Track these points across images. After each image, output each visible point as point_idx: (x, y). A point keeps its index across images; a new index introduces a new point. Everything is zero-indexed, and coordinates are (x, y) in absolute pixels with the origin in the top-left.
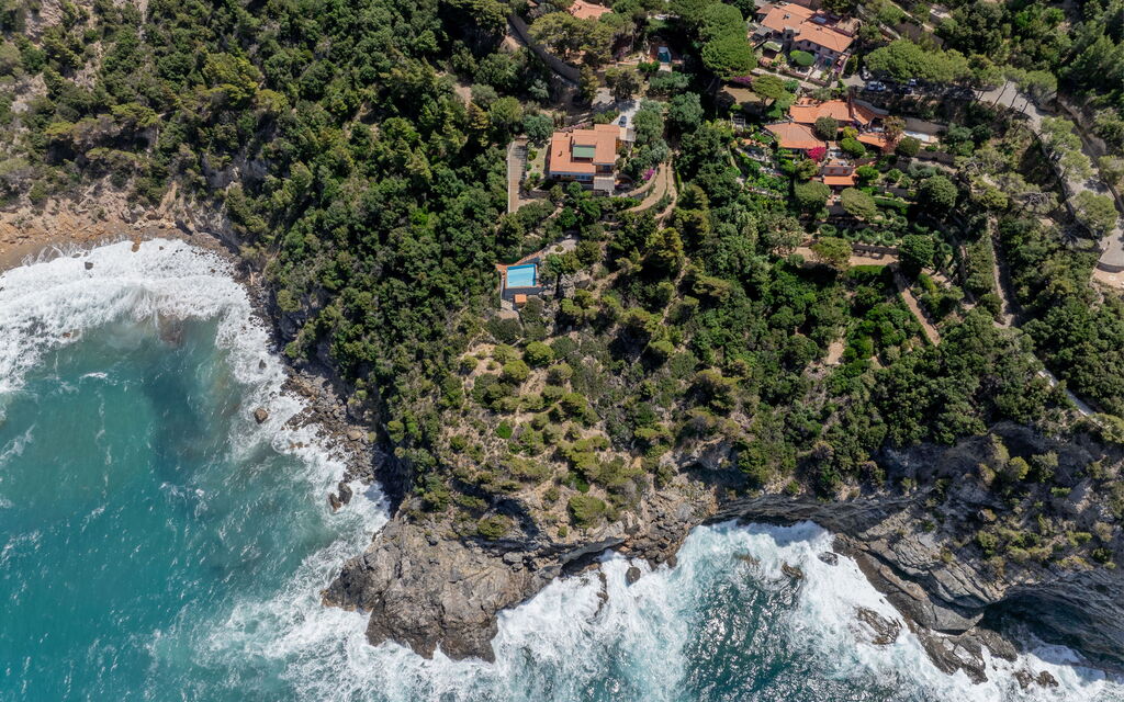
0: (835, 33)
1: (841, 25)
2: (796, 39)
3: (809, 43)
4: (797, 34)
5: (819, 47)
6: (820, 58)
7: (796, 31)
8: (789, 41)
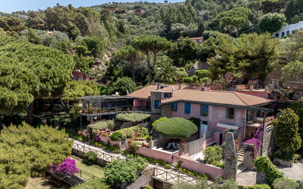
2: (165, 101)
8: (157, 112)
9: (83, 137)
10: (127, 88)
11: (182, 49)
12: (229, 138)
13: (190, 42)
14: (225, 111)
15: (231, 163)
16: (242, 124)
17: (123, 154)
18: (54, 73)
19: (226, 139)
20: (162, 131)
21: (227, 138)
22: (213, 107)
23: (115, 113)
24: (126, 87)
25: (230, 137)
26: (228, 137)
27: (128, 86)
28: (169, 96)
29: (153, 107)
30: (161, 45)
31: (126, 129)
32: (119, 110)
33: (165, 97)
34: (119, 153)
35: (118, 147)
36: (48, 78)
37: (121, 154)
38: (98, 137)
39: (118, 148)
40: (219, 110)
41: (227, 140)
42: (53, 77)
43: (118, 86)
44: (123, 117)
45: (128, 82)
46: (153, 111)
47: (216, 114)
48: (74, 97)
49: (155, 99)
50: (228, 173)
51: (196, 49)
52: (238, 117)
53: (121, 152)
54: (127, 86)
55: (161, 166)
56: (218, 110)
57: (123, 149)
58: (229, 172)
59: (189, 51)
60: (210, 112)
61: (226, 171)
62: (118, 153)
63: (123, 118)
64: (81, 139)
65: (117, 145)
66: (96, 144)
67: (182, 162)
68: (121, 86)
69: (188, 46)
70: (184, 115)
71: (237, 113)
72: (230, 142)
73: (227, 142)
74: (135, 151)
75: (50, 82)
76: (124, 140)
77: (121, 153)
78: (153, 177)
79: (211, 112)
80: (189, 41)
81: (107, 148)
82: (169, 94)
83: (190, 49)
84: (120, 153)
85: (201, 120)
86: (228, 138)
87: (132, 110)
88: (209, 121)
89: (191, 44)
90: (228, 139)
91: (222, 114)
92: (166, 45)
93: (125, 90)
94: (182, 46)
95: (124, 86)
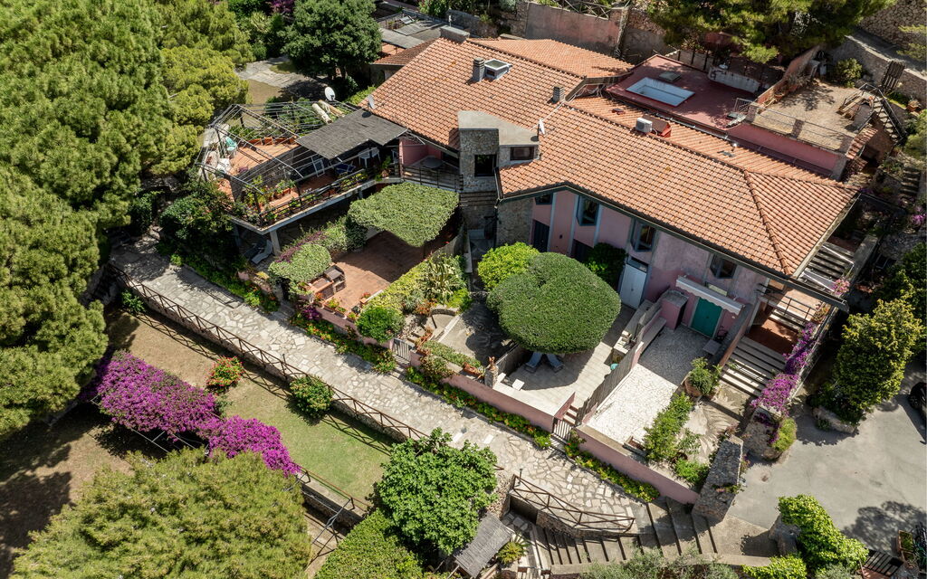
0: (744, 158)
1: (773, 115)
2: (513, 180)
3: (591, 206)
4: (523, 155)
5: (647, 231)
6: (654, 295)
7: (513, 135)
8: (482, 189)
9: (261, 294)
10: (353, 36)
16: (754, 297)
17: (403, 375)
18: (117, 150)
24: (350, 34)
28: (526, 153)
29: (469, 174)
32: (354, 184)
33: (512, 159)
34: (389, 369)
35: (387, 354)
36: (106, 178)
37: (397, 374)
38: (314, 311)
39: (386, 358)
42: (118, 164)
43: (318, 32)
44: (377, 221)
46: (467, 187)
48: (189, 153)
49: (474, 152)
52: (745, 276)
53: (398, 367)
54: (353, 29)
55: (522, 435)
57: (401, 357)
60: (660, 242)
62: (387, 372)
64: (256, 301)
65: (382, 348)
66: (312, 329)
67: (585, 441)
68: (330, 31)
70: (573, 225)
74: (440, 378)
75: (115, 187)
77: (398, 371)
78: (512, 492)
79: (667, 244)
81: (351, 350)
82: (527, 150)
84: (394, 370)
85: (628, 255)
87: (396, 174)
88: (655, 264)
93: (345, 46)
95: (339, 28)
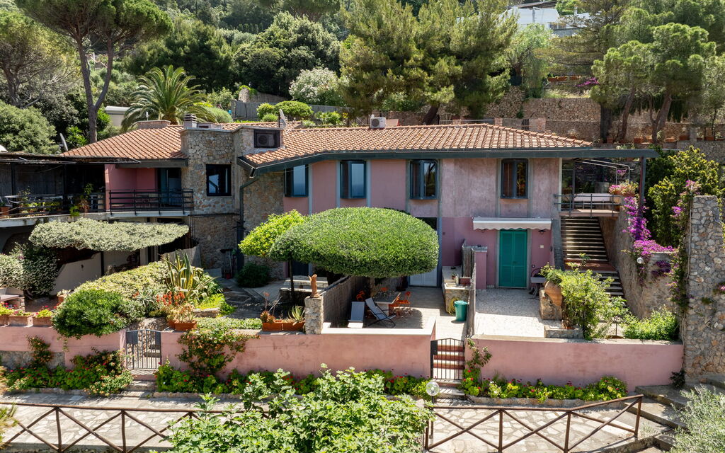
8: (216, 211)
11: (182, 54)
12: (707, 215)
13: (209, 35)
14: (494, 178)
15: (714, 312)
16: (555, 210)
17: (146, 390)
19: (695, 222)
20: (343, 252)
21: (698, 216)
22: (455, 164)
23: (21, 224)
24: (28, 137)
25: (711, 213)
26: (704, 214)
27: (36, 134)
28: (271, 141)
29: (200, 190)
30: (139, 13)
31: (125, 274)
32: (38, 210)
33: (256, 146)
34: (121, 390)
35: (114, 359)
37: (139, 394)
39: (114, 368)
40: (471, 176)
41: (698, 225)
45: (31, 121)
46: (198, 209)
47: (465, 190)
49: (205, 160)
50: (702, 354)
51: (226, 58)
52: (540, 190)
53: (137, 383)
54: (32, 133)
56: (469, 175)
57: (143, 366)
58: (707, 345)
59: (206, 60)
60: (444, 182)
61: (697, 346)
62: (117, 392)
63: (76, 237)
65: (106, 353)
67: (488, 356)
69: (205, 47)
71: (536, 176)
72: (709, 230)
73: (701, 231)
74: (222, 364)
76: (135, 323)
77: (138, 389)
80: (205, 32)
81: (39, 382)
82: (271, 137)
83: (211, 55)
84: (129, 389)
86: (702, 218)
87: (99, 207)
88: (443, 214)
89: (212, 42)
90: (703, 221)
91: (485, 185)
92: (156, 17)
94: (182, 44)
